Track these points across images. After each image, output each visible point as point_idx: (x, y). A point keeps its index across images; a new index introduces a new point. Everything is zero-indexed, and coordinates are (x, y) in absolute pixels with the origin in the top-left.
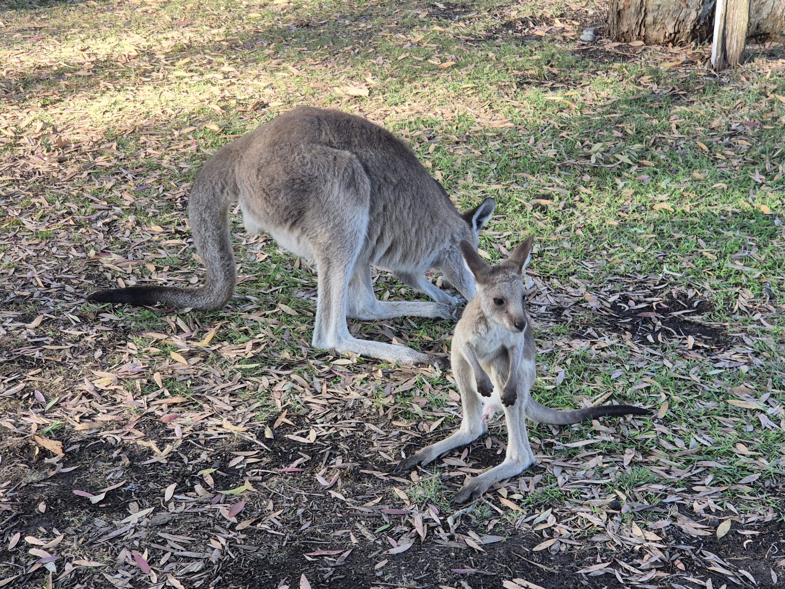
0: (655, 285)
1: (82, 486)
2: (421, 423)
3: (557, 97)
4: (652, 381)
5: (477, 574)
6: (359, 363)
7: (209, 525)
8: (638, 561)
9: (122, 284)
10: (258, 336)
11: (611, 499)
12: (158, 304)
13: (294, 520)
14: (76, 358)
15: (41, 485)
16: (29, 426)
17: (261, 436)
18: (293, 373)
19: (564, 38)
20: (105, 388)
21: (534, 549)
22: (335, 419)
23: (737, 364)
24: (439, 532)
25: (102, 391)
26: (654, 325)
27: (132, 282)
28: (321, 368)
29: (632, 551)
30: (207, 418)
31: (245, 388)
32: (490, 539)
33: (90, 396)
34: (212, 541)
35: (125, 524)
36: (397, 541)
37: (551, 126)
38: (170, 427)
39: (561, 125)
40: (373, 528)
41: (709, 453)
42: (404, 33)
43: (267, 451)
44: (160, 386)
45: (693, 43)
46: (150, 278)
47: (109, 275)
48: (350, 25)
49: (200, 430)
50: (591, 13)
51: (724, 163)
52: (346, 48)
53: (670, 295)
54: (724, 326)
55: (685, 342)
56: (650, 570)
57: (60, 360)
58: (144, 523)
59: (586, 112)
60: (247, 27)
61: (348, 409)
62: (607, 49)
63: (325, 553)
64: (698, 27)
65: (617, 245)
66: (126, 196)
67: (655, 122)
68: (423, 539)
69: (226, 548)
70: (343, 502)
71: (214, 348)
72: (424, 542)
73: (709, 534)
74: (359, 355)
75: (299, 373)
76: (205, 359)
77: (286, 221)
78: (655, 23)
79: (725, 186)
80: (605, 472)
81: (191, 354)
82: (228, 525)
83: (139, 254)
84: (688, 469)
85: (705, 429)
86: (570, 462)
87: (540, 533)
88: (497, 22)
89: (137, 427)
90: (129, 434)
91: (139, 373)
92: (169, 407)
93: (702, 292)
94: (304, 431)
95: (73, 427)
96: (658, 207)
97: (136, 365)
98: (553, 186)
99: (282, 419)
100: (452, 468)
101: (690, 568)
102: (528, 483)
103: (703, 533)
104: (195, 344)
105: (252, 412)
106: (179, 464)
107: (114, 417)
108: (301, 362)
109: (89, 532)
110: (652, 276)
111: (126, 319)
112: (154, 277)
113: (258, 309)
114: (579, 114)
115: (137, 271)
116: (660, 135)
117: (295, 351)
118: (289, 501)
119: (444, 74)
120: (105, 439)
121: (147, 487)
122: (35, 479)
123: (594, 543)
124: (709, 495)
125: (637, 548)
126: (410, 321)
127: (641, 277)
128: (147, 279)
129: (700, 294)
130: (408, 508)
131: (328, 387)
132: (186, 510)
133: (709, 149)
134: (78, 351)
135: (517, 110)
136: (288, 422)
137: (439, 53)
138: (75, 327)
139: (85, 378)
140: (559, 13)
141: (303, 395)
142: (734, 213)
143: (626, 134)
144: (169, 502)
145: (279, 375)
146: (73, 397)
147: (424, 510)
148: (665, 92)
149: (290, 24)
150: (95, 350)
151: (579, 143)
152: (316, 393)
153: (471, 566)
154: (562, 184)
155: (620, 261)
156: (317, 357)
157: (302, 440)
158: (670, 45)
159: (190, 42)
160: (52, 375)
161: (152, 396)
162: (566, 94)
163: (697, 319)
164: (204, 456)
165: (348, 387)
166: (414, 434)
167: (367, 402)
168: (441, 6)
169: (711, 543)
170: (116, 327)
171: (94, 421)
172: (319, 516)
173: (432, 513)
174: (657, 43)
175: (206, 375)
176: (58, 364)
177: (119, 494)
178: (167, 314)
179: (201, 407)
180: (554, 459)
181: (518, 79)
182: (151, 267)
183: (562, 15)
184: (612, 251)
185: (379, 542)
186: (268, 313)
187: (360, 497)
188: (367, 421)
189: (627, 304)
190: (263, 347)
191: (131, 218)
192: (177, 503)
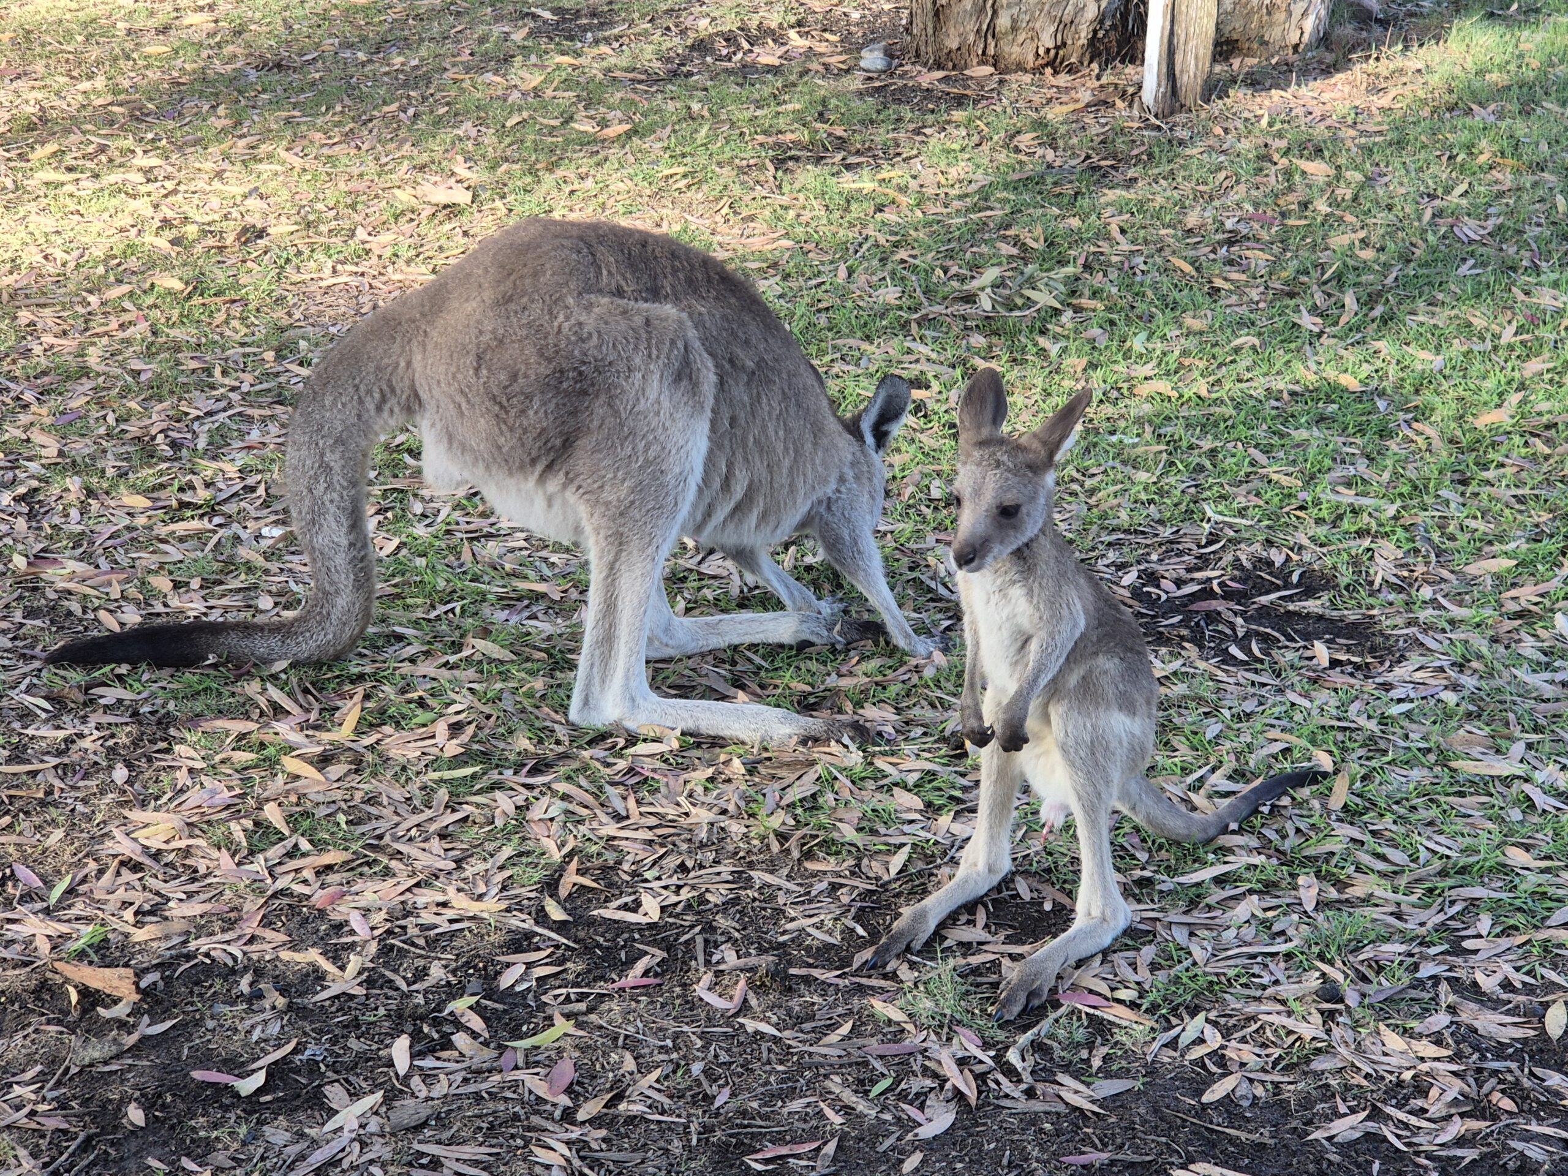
0: (1199, 547)
1: (205, 1059)
2: (865, 861)
3: (864, 182)
4: (1287, 736)
5: (1112, 1163)
6: (683, 748)
7: (516, 1117)
8: (1419, 1103)
9: (110, 623)
10: (452, 709)
11: (1312, 981)
12: (212, 659)
13: (690, 1088)
14: (74, 788)
15: (114, 1067)
16: (29, 941)
17: (541, 917)
18: (556, 780)
19: (826, 66)
20: (164, 847)
21: (1205, 1099)
22: (682, 868)
23: (1432, 691)
24: (998, 1083)
25: (159, 852)
26: (1232, 626)
27: (132, 617)
28: (609, 765)
29: (1400, 1084)
30: (409, 890)
31: (465, 819)
32: (1108, 1088)
33: (137, 867)
34: (537, 1150)
35: (335, 1131)
36: (921, 1107)
37: (871, 241)
38: (336, 917)
39: (893, 238)
40: (862, 1087)
41: (1463, 870)
42: (496, 72)
43: (568, 947)
44: (287, 832)
45: (1095, 66)
46: (165, 605)
47: (75, 607)
48: (370, 61)
49: (405, 917)
50: (855, 16)
51: (1234, 297)
52: (386, 109)
53: (1237, 564)
54: (1371, 617)
55: (1308, 653)
56: (1448, 1118)
57: (41, 795)
58: (373, 1126)
59: (933, 209)
60: (149, 73)
61: (702, 846)
62: (925, 85)
63: (784, 1151)
64: (1101, 34)
65: (1093, 471)
66: (37, 437)
67: (1075, 222)
68: (973, 1101)
69: (577, 1163)
70: (776, 1040)
71: (367, 741)
72: (978, 1108)
73: (1532, 1033)
74: (678, 732)
75: (569, 778)
76: (358, 765)
77: (534, 462)
78: (1014, 28)
79: (1256, 341)
80: (1276, 928)
81: (323, 761)
82: (558, 1114)
83: (120, 556)
84: (1436, 907)
85: (1431, 824)
86: (1195, 913)
87: (1200, 1062)
88: (675, 43)
89: (266, 922)
90: (252, 940)
91: (228, 807)
92: (318, 874)
93: (1299, 553)
94: (628, 899)
95: (127, 936)
96: (1145, 389)
97: (214, 793)
98: (917, 361)
99: (571, 879)
100: (966, 947)
101: (1526, 1107)
102: (1134, 966)
103: (1519, 1033)
104: (325, 736)
105: (502, 868)
106: (391, 993)
107: (208, 907)
108: (564, 756)
109: (263, 1158)
110: (1187, 528)
111: (154, 696)
112: (175, 602)
113: (427, 654)
114: (919, 214)
115: (132, 591)
116: (1093, 249)
117: (542, 734)
118: (663, 1049)
119: (615, 152)
120: (207, 955)
121: (346, 1048)
122: (96, 1054)
123: (1318, 1075)
124: (1498, 955)
125: (1407, 1076)
126: (749, 654)
127: (1166, 532)
128: (159, 608)
129: (1295, 557)
130: (914, 1039)
131: (639, 802)
132: (453, 1091)
133: (1197, 269)
134: (75, 772)
135: (792, 213)
136: (586, 881)
137: (586, 108)
138: (46, 721)
139: (111, 827)
140: (793, 19)
141: (595, 824)
142: (1293, 394)
143: (1024, 248)
144: (408, 1076)
145: (529, 787)
146: (101, 872)
147: (949, 1039)
148: (1073, 162)
149: (238, 65)
150: (111, 768)
151: (939, 272)
152: (618, 817)
153: (1095, 1147)
154: (934, 356)
155: (1115, 502)
156: (591, 743)
157: (631, 917)
158: (1049, 71)
159: (42, 109)
160: (38, 828)
161: (275, 852)
162: (879, 176)
163: (1312, 606)
164: (437, 972)
165: (681, 799)
166: (863, 885)
167: (736, 828)
168: (547, 15)
169: (1541, 1051)
170: (135, 714)
171: (166, 919)
172: (740, 1075)
173: (968, 1043)
174: (1020, 67)
175: (372, 800)
176: (43, 803)
177: (291, 1070)
178: (238, 678)
179: (386, 867)
180: (1162, 910)
181: (771, 153)
182: (162, 583)
183: (800, 24)
184: (1089, 483)
185: (887, 1117)
186: (453, 659)
187: (807, 1026)
188: (751, 865)
189: (1158, 586)
190: (470, 730)
191: (74, 484)
192: (428, 1077)
